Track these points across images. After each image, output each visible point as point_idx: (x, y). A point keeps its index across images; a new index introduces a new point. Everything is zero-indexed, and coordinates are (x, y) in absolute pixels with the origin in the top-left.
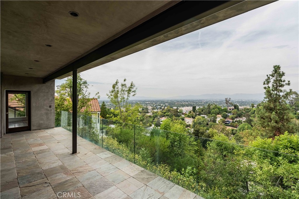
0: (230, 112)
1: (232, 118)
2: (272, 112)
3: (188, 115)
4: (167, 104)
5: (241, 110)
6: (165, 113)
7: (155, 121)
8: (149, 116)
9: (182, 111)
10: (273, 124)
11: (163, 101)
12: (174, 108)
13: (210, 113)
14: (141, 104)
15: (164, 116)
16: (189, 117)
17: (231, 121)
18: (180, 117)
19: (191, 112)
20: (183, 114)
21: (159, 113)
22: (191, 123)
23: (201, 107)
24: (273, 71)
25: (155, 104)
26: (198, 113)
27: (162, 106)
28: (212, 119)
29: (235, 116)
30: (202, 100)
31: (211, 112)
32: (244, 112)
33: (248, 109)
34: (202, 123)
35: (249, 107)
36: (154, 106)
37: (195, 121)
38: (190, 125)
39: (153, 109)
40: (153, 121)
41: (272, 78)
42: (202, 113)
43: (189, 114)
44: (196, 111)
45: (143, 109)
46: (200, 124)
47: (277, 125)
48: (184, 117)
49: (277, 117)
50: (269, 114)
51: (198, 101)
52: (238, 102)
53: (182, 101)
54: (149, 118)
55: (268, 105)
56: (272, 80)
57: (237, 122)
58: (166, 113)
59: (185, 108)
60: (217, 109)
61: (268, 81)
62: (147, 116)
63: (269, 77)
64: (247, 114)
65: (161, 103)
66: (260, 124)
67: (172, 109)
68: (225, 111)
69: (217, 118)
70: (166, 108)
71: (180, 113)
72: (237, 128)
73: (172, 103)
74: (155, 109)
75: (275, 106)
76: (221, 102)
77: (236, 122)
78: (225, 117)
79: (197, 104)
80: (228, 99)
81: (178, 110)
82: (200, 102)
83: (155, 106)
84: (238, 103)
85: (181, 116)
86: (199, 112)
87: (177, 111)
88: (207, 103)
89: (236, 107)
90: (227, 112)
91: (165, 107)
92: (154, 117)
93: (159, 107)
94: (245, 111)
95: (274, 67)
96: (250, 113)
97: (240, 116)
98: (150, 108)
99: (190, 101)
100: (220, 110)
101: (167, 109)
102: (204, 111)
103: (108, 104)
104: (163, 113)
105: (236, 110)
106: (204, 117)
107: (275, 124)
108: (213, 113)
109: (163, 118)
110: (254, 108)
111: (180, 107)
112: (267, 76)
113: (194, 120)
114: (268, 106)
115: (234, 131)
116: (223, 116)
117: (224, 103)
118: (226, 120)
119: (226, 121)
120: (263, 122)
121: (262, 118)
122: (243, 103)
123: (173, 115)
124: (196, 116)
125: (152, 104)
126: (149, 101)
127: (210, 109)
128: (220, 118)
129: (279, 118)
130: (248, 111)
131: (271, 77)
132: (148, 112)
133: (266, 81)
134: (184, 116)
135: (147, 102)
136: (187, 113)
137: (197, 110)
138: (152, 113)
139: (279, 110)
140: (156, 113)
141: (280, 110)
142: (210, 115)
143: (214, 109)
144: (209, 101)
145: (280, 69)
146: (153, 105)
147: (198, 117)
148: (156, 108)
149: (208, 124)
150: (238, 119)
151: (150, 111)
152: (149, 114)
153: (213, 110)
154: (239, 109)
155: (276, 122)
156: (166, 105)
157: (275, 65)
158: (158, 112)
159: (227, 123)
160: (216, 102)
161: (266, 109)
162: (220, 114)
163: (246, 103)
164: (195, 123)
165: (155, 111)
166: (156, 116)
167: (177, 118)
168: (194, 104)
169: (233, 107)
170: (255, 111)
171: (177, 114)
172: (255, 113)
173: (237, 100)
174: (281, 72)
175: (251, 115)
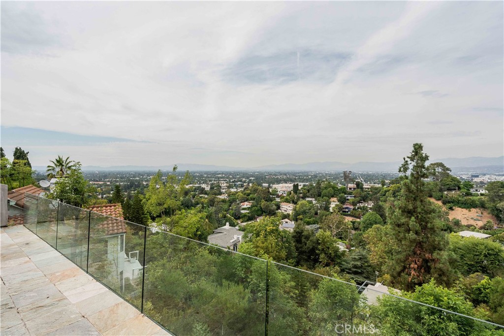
0: (350, 194)
1: (353, 203)
2: (410, 217)
3: (287, 199)
4: (253, 178)
5: (366, 190)
6: (248, 195)
7: (232, 209)
8: (223, 200)
9: (277, 192)
10: (412, 235)
11: (246, 174)
12: (264, 185)
13: (319, 195)
14: (209, 178)
15: (247, 200)
16: (287, 201)
17: (352, 207)
18: (273, 202)
19: (291, 193)
20: (278, 196)
21: (238, 196)
22: (290, 212)
23: (307, 184)
24: (413, 152)
25: (233, 178)
26: (301, 195)
27: (245, 182)
28: (324, 204)
29: (357, 199)
30: (308, 172)
31: (322, 193)
32: (370, 193)
33: (376, 189)
34: (308, 212)
35: (377, 186)
36: (230, 182)
37: (297, 209)
38: (289, 215)
39: (229, 187)
40: (229, 209)
41: (411, 163)
42: (308, 194)
43: (288, 197)
44: (298, 192)
45: (212, 188)
46: (305, 213)
47: (418, 238)
48: (279, 202)
49: (418, 225)
50: (407, 219)
51: (303, 173)
52: (362, 175)
53: (277, 173)
54: (222, 203)
56: (411, 165)
57: (361, 209)
58: (251, 196)
59: (281, 185)
60: (331, 188)
61: (406, 168)
62: (218, 200)
63: (407, 162)
64: (375, 196)
65: (243, 177)
66: (393, 234)
67: (260, 188)
68: (343, 192)
69: (330, 204)
70: (251, 185)
71: (273, 195)
72: (360, 218)
73: (260, 178)
74: (233, 188)
75: (415, 208)
76: (336, 177)
77: (359, 210)
78: (343, 201)
79: (301, 179)
80: (348, 172)
81: (271, 190)
82: (305, 176)
83: (233, 182)
84: (362, 177)
85: (275, 199)
86: (303, 193)
87: (269, 192)
88: (315, 176)
89: (359, 185)
90: (346, 194)
91: (249, 184)
92: (231, 202)
93: (239, 183)
94: (371, 191)
95: (414, 146)
96: (379, 194)
97: (364, 199)
98: (224, 185)
99: (289, 173)
100: (335, 190)
101: (252, 187)
102: (310, 192)
103: (151, 177)
104: (245, 194)
105: (359, 190)
106: (311, 202)
107: (415, 236)
108: (325, 196)
109: (246, 203)
110: (385, 187)
111: (273, 184)
112: (404, 159)
113: (296, 207)
114: (405, 207)
115: (356, 225)
116: (340, 200)
117: (342, 177)
118: (345, 206)
119: (344, 208)
120: (397, 232)
121: (399, 226)
122: (369, 178)
123: (261, 199)
124: (298, 199)
125: (227, 178)
126: (223, 174)
127: (320, 188)
128: (335, 203)
129: (420, 225)
130: (376, 191)
131: (409, 162)
132: (220, 194)
133: (402, 167)
134: (279, 200)
135: (220, 176)
136: (284, 195)
137: (300, 190)
138: (228, 194)
139: (420, 213)
140: (235, 194)
141: (422, 213)
142: (321, 199)
143: (326, 188)
144: (319, 173)
145: (422, 150)
146: (230, 180)
147: (301, 202)
148: (235, 185)
149: (316, 214)
150: (362, 205)
151: (224, 191)
152: (222, 197)
153: (325, 191)
154: (363, 188)
155: (417, 233)
156: (250, 180)
157: (415, 143)
158: (237, 193)
159: (345, 212)
160: (330, 175)
161: (402, 211)
162: (335, 196)
163: (374, 177)
164: (297, 211)
165: (233, 190)
166: (234, 200)
167: (268, 203)
168: (295, 179)
169: (355, 186)
170: (386, 191)
171: (269, 196)
172: (387, 195)
173: (360, 173)
174: (424, 155)
175: (381, 199)
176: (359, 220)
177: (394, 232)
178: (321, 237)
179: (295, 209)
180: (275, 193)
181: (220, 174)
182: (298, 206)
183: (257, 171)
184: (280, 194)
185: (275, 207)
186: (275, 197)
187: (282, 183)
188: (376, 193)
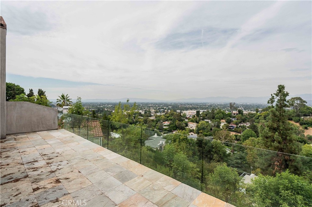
0: (234, 117)
1: (236, 123)
2: (275, 133)
3: (192, 120)
4: (170, 107)
5: (245, 115)
6: (168, 117)
7: (158, 126)
8: (152, 120)
9: (186, 115)
10: (276, 144)
11: (166, 104)
12: (177, 111)
13: (213, 118)
14: (143, 106)
15: (167, 120)
16: (192, 121)
17: (235, 126)
18: (184, 122)
19: (195, 117)
20: (187, 118)
21: (162, 118)
22: (194, 128)
23: (205, 110)
24: (278, 90)
25: (158, 106)
26: (201, 118)
27: (165, 109)
28: (216, 124)
29: (239, 121)
30: (206, 103)
31: (215, 117)
32: (248, 117)
33: (252, 114)
34: (206, 129)
35: (253, 112)
36: (157, 109)
37: (199, 126)
38: (193, 130)
39: (156, 112)
40: (156, 126)
41: (276, 98)
42: (206, 117)
43: (193, 119)
44: (199, 115)
45: (145, 113)
46: (204, 129)
47: (280, 146)
49: (280, 138)
50: (272, 134)
51: (202, 104)
52: (243, 105)
53: (186, 103)
54: (151, 122)
55: (271, 125)
56: (276, 99)
57: (241, 127)
58: (170, 118)
59: (188, 111)
60: (221, 114)
61: (272, 101)
62: (149, 120)
63: (273, 97)
64: (251, 119)
65: (165, 106)
67: (175, 113)
68: (229, 116)
69: (221, 123)
70: (169, 111)
71: (184, 117)
72: (240, 133)
73: (175, 107)
74: (158, 113)
75: (278, 127)
76: (225, 106)
78: (229, 122)
79: (201, 107)
80: (233, 103)
81: (182, 114)
82: (204, 105)
83: (158, 109)
85: (185, 120)
86: (203, 116)
87: (181, 115)
88: (211, 106)
89: (240, 112)
90: (231, 117)
91: (168, 110)
92: (157, 121)
93: (162, 110)
94: (249, 116)
95: (278, 87)
96: (254, 118)
97: (244, 121)
98: (153, 111)
99: (193, 104)
100: (224, 115)
101: (170, 112)
102: (208, 116)
103: (110, 106)
104: (166, 117)
105: (240, 115)
106: (208, 122)
107: (278, 145)
108: (217, 118)
109: (166, 122)
110: (258, 113)
111: (183, 110)
112: (272, 95)
113: (198, 125)
115: (238, 137)
116: (227, 121)
117: (228, 106)
118: (230, 125)
119: (230, 127)
120: (266, 141)
121: (267, 138)
122: (247, 107)
123: (176, 120)
124: (200, 120)
125: (155, 107)
126: (152, 104)
127: (214, 113)
128: (224, 123)
129: (282, 138)
130: (252, 116)
132: (151, 116)
133: (270, 100)
134: (187, 121)
136: (190, 117)
137: (201, 115)
138: (155, 116)
140: (159, 117)
141: (283, 130)
142: (214, 120)
143: (218, 113)
144: (213, 104)
145: (284, 89)
147: (201, 122)
148: (159, 111)
149: (211, 129)
150: (242, 125)
151: (153, 114)
152: (151, 118)
153: (217, 115)
154: (243, 114)
155: (279, 143)
156: (169, 108)
157: (279, 85)
158: (161, 116)
159: (231, 129)
160: (221, 105)
161: (269, 129)
162: (224, 119)
163: (251, 107)
164: (199, 128)
165: (158, 114)
166: (159, 120)
167: (180, 122)
168: (198, 107)
169: (238, 112)
170: (259, 116)
171: (181, 118)
172: (259, 118)
173: (241, 104)
174: (285, 92)
175: (256, 121)
176: (240, 134)
177: (264, 142)
178: (215, 143)
179: (197, 127)
180: (185, 116)
181: (150, 104)
182: (199, 124)
183: (173, 102)
184: (188, 117)
185: (184, 125)
186: (184, 119)
187: (189, 110)
188: (252, 117)
